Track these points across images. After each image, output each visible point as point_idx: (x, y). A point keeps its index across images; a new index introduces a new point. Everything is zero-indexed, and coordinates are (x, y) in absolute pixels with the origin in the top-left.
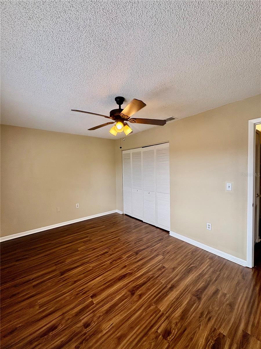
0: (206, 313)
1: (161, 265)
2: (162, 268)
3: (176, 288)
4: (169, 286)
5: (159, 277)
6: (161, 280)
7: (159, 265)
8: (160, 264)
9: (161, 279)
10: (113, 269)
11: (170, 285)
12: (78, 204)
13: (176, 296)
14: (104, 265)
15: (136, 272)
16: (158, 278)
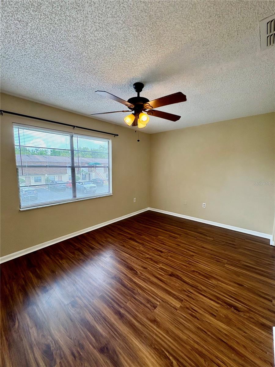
0: (81, 354)
1: (158, 303)
2: (152, 304)
3: (120, 319)
4: (121, 311)
5: (134, 300)
6: (130, 302)
7: (157, 301)
8: (160, 302)
9: (132, 302)
10: (139, 261)
11: (123, 312)
12: (205, 204)
13: (108, 317)
14: (143, 254)
15: (139, 277)
16: (133, 298)
